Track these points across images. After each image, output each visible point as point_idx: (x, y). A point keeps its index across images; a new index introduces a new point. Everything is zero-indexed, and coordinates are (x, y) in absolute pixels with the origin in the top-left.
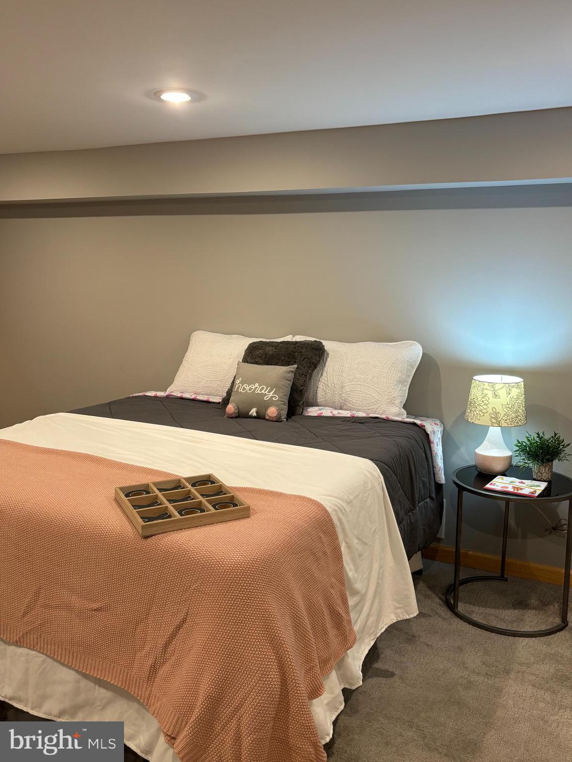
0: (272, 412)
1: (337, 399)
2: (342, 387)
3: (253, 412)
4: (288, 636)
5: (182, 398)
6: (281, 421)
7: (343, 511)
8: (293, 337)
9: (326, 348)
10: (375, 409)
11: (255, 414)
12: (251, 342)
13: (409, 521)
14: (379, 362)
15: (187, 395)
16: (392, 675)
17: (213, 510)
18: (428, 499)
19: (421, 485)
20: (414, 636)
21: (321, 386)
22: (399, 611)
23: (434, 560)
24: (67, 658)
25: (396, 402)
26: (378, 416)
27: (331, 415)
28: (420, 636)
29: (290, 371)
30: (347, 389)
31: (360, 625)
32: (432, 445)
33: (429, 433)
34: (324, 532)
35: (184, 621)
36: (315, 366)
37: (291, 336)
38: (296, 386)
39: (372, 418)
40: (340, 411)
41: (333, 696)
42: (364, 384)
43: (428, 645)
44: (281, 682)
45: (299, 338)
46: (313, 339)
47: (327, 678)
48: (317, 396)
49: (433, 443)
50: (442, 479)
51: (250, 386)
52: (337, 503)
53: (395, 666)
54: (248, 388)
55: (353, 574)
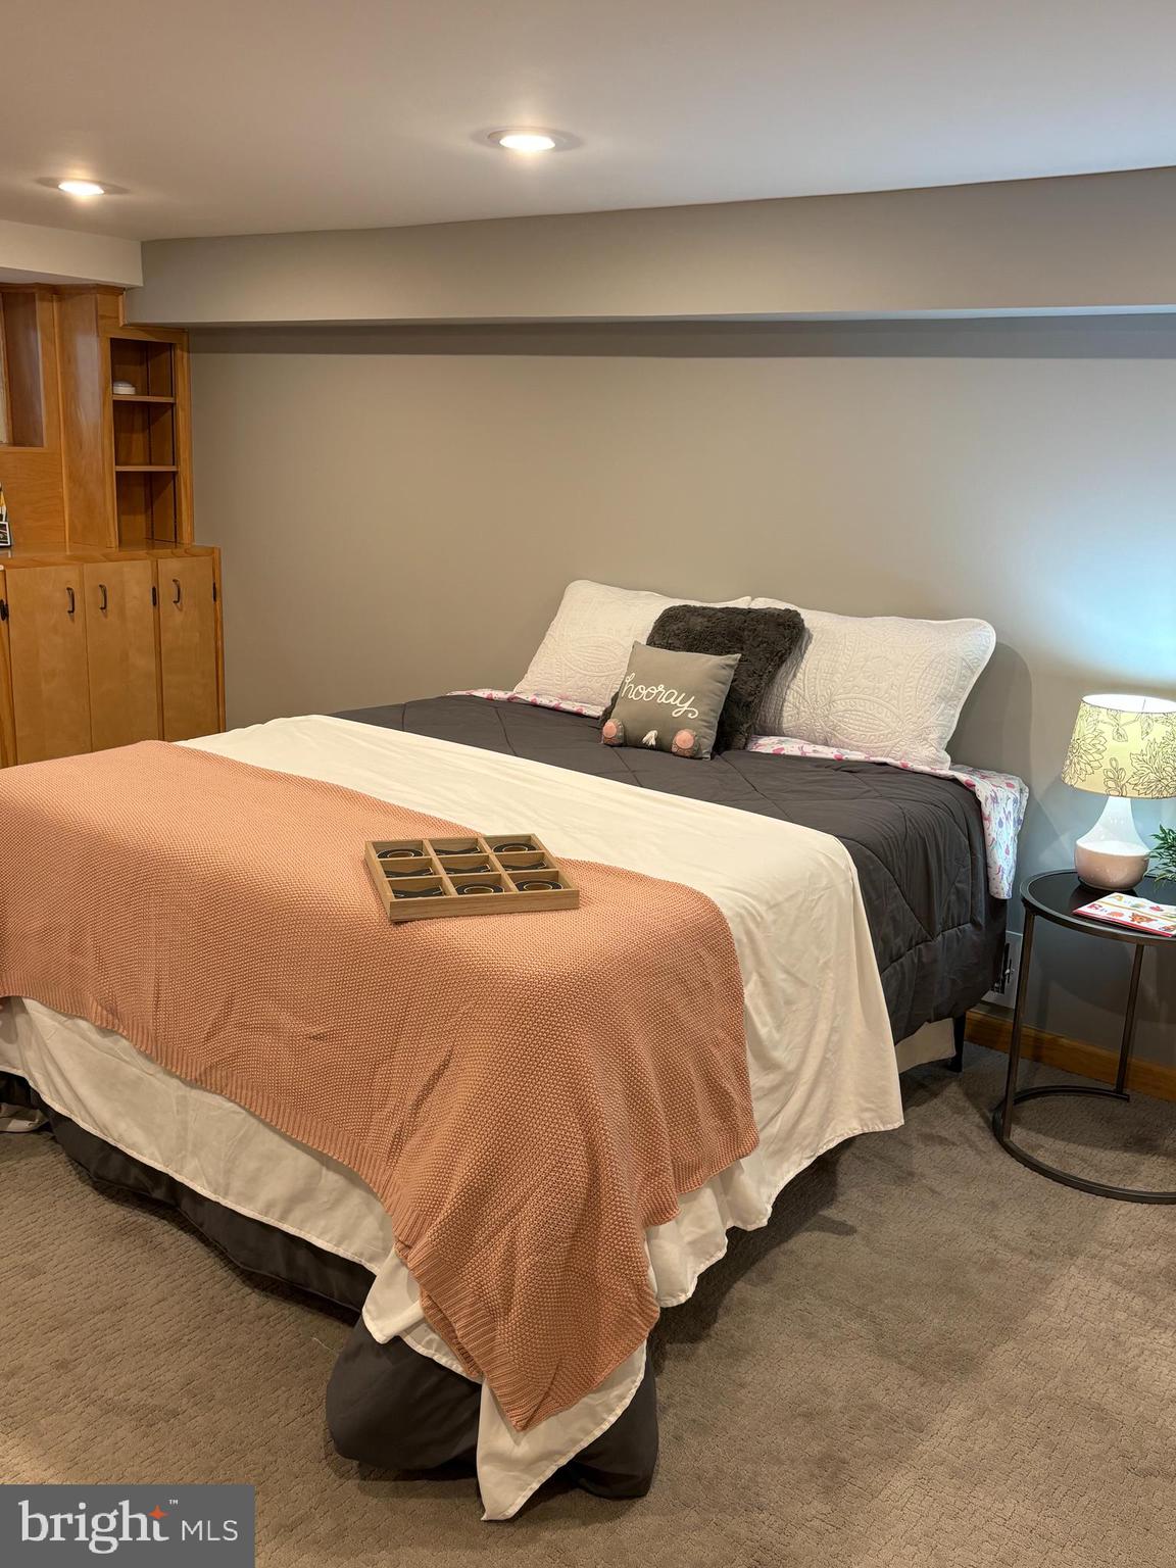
0: (684, 739)
1: (819, 724)
2: (831, 702)
3: (651, 738)
4: (611, 1108)
5: (534, 705)
6: (701, 758)
7: (759, 919)
8: (753, 600)
9: (807, 624)
10: (888, 749)
11: (653, 742)
12: (668, 607)
13: (916, 961)
14: (905, 658)
15: (543, 701)
16: (851, 1231)
17: (515, 890)
18: (969, 925)
19: (953, 898)
20: (911, 1174)
21: (791, 698)
22: (867, 1115)
23: (992, 1048)
24: (270, 1113)
25: (931, 736)
26: (888, 760)
27: (799, 753)
28: (923, 1175)
29: (727, 665)
30: (840, 706)
31: (780, 1127)
32: (986, 823)
33: (982, 799)
34: (711, 949)
35: (445, 1065)
36: (780, 658)
37: (749, 598)
38: (741, 695)
39: (874, 763)
40: (819, 748)
41: (703, 1232)
42: (872, 698)
43: (933, 1191)
44: (590, 1179)
45: (761, 604)
46: (782, 606)
47: (695, 1199)
48: (781, 716)
49: (989, 819)
50: (1004, 887)
51: (649, 690)
52: (747, 905)
53: (860, 1218)
54: (644, 692)
55: (770, 1032)
